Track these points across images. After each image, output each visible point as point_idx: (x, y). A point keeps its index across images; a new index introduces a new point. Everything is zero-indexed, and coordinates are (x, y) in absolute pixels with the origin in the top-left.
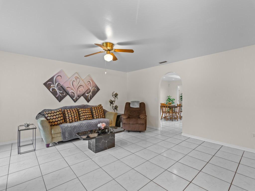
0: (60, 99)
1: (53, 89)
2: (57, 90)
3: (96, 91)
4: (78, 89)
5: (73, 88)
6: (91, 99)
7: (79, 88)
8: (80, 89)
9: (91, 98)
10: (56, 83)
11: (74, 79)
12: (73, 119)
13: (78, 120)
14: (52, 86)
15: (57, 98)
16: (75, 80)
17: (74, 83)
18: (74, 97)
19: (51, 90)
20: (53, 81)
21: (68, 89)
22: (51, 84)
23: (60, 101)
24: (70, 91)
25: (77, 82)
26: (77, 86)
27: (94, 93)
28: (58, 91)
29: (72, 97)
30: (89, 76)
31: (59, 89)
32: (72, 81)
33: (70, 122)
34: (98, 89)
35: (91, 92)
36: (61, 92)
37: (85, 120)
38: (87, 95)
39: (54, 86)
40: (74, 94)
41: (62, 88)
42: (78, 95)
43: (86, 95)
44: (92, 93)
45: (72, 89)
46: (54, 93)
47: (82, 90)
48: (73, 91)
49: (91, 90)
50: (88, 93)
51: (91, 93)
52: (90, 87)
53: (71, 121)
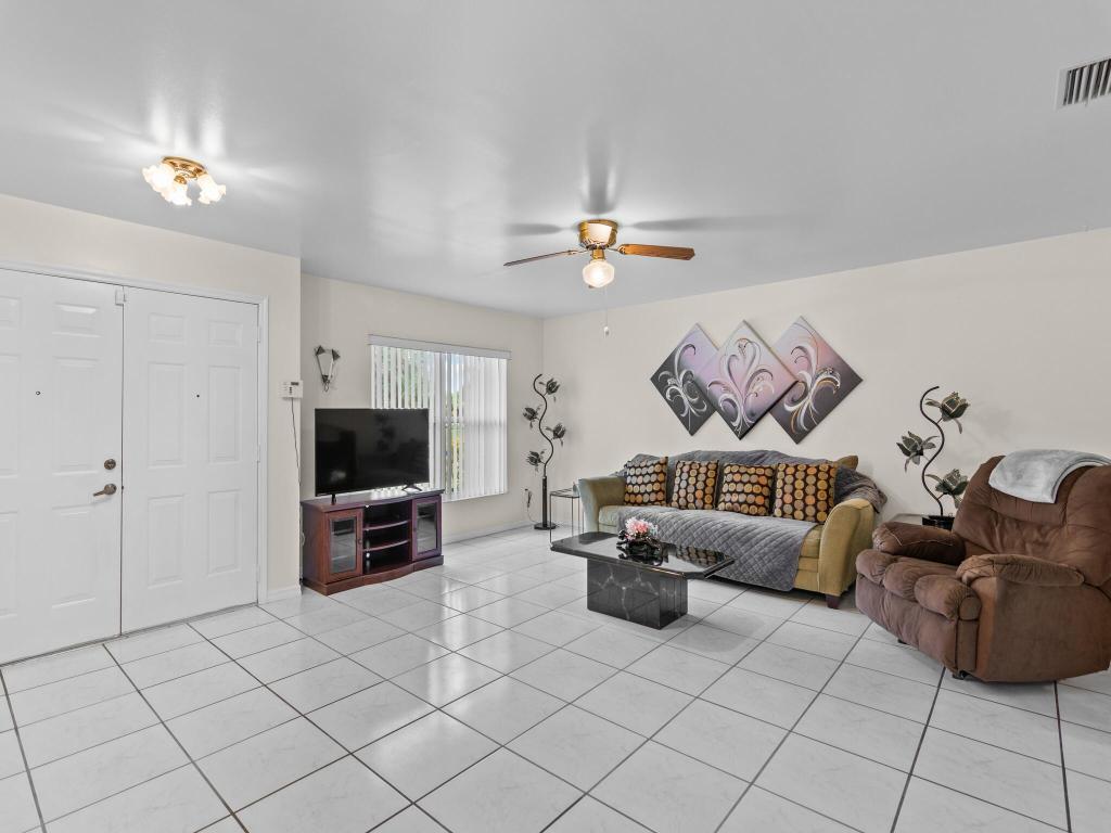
0: (693, 425)
1: (674, 393)
2: (683, 396)
3: (837, 389)
4: (748, 386)
5: (733, 386)
6: (811, 426)
7: (754, 381)
8: (758, 387)
9: (813, 422)
10: (680, 372)
11: (736, 351)
12: (691, 498)
13: (706, 506)
14: (669, 381)
15: (684, 421)
16: (739, 355)
17: (735, 365)
18: (734, 420)
19: (668, 396)
20: (673, 367)
21: (715, 390)
22: (666, 377)
23: (692, 433)
24: (721, 397)
25: (745, 358)
26: (746, 374)
27: (828, 401)
28: (686, 399)
29: (729, 418)
30: (803, 323)
31: (690, 393)
32: (727, 359)
33: (680, 508)
34: (851, 380)
35: (811, 395)
36: (695, 400)
37: (733, 511)
38: (790, 409)
39: (677, 384)
40: (734, 405)
41: (695, 388)
42: (749, 409)
43: (787, 412)
44: (817, 400)
45: (727, 389)
46: (676, 405)
47: (768, 389)
48: (731, 396)
49: (809, 385)
50: (794, 402)
51: (809, 401)
52: (805, 373)
53: (682, 502)
